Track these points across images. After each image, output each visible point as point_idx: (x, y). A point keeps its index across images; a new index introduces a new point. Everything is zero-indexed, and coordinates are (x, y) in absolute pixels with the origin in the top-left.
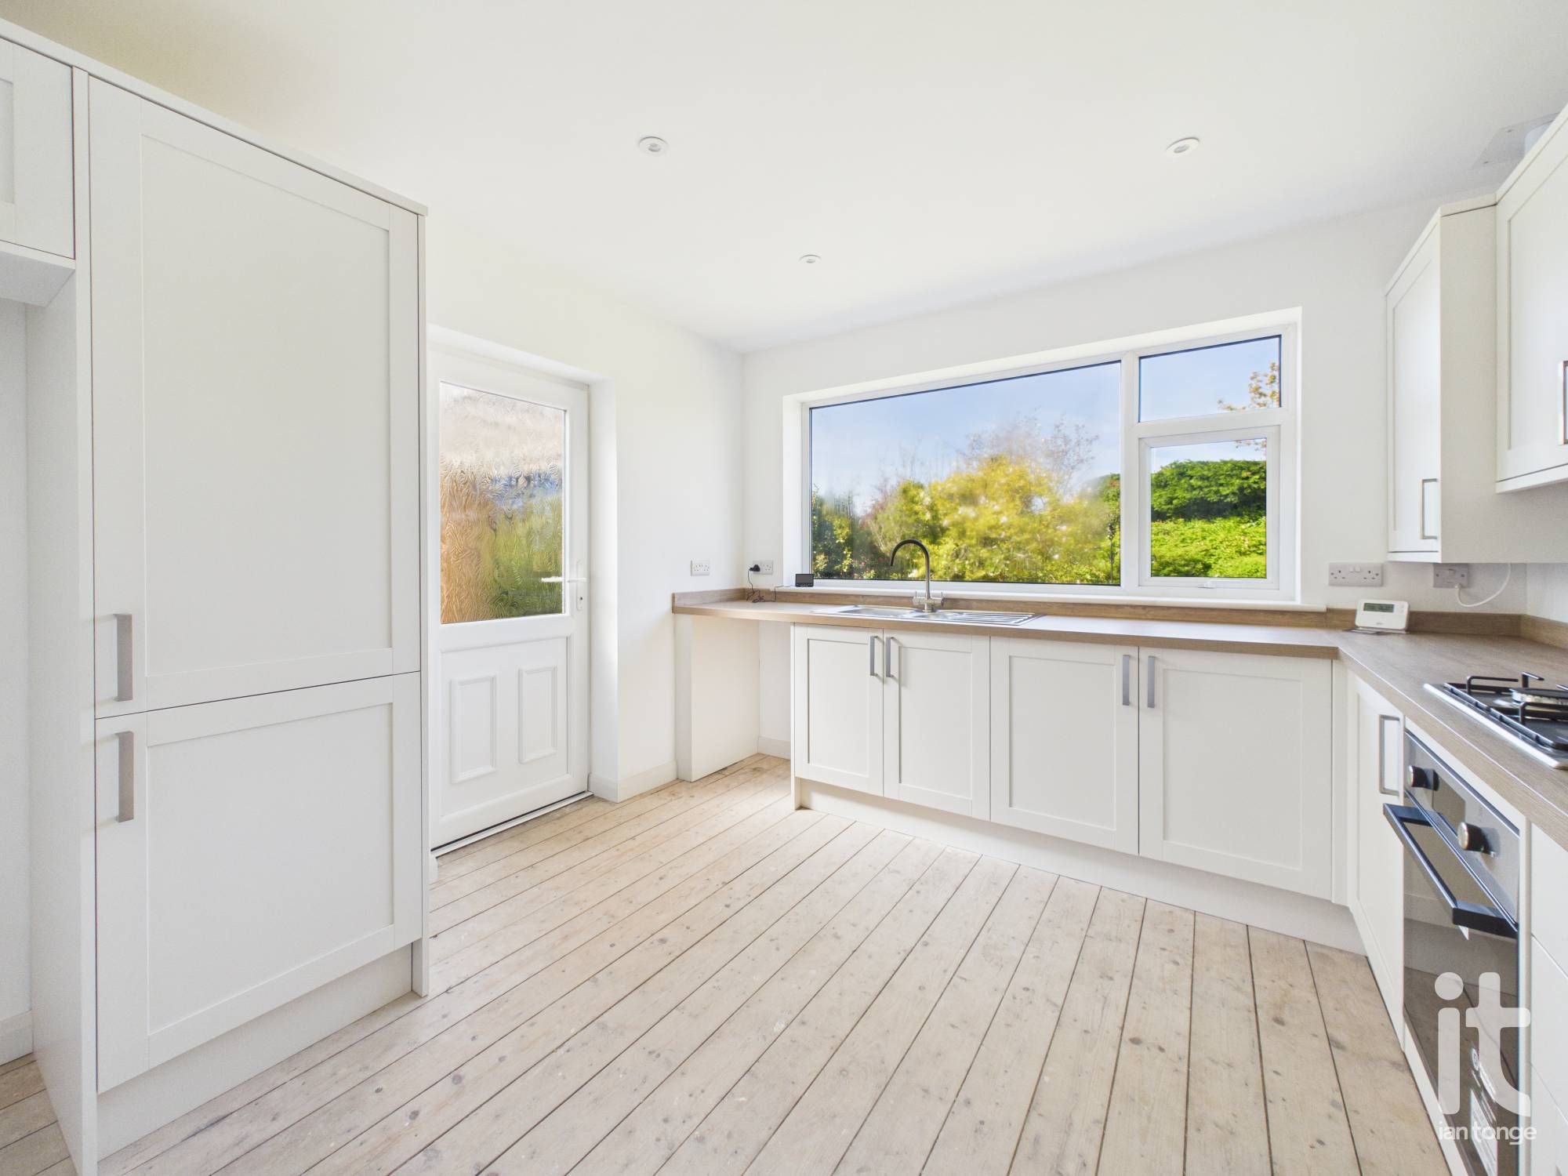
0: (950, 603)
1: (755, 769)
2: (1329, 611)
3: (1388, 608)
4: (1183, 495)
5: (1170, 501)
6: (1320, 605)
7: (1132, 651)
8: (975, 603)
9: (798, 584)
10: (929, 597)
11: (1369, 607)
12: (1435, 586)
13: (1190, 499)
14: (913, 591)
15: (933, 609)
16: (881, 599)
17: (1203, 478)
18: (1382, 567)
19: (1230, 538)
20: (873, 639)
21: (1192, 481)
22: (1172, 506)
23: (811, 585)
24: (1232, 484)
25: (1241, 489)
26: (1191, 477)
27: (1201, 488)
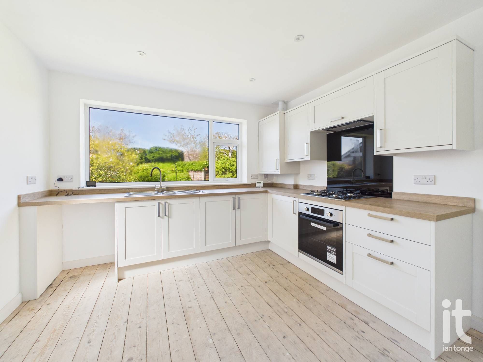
0: (168, 189)
1: (71, 277)
2: (252, 184)
3: (260, 183)
4: (157, 156)
5: (153, 157)
6: (250, 183)
7: (234, 196)
8: (175, 188)
9: (88, 186)
10: (161, 187)
11: (258, 183)
12: (264, 178)
13: (159, 157)
14: (155, 185)
15: (163, 191)
16: (137, 189)
17: (162, 151)
18: (258, 175)
19: (169, 168)
20: (159, 203)
21: (159, 152)
22: (154, 159)
23: (95, 186)
24: (170, 154)
25: (172, 155)
26: (159, 151)
27: (162, 154)
